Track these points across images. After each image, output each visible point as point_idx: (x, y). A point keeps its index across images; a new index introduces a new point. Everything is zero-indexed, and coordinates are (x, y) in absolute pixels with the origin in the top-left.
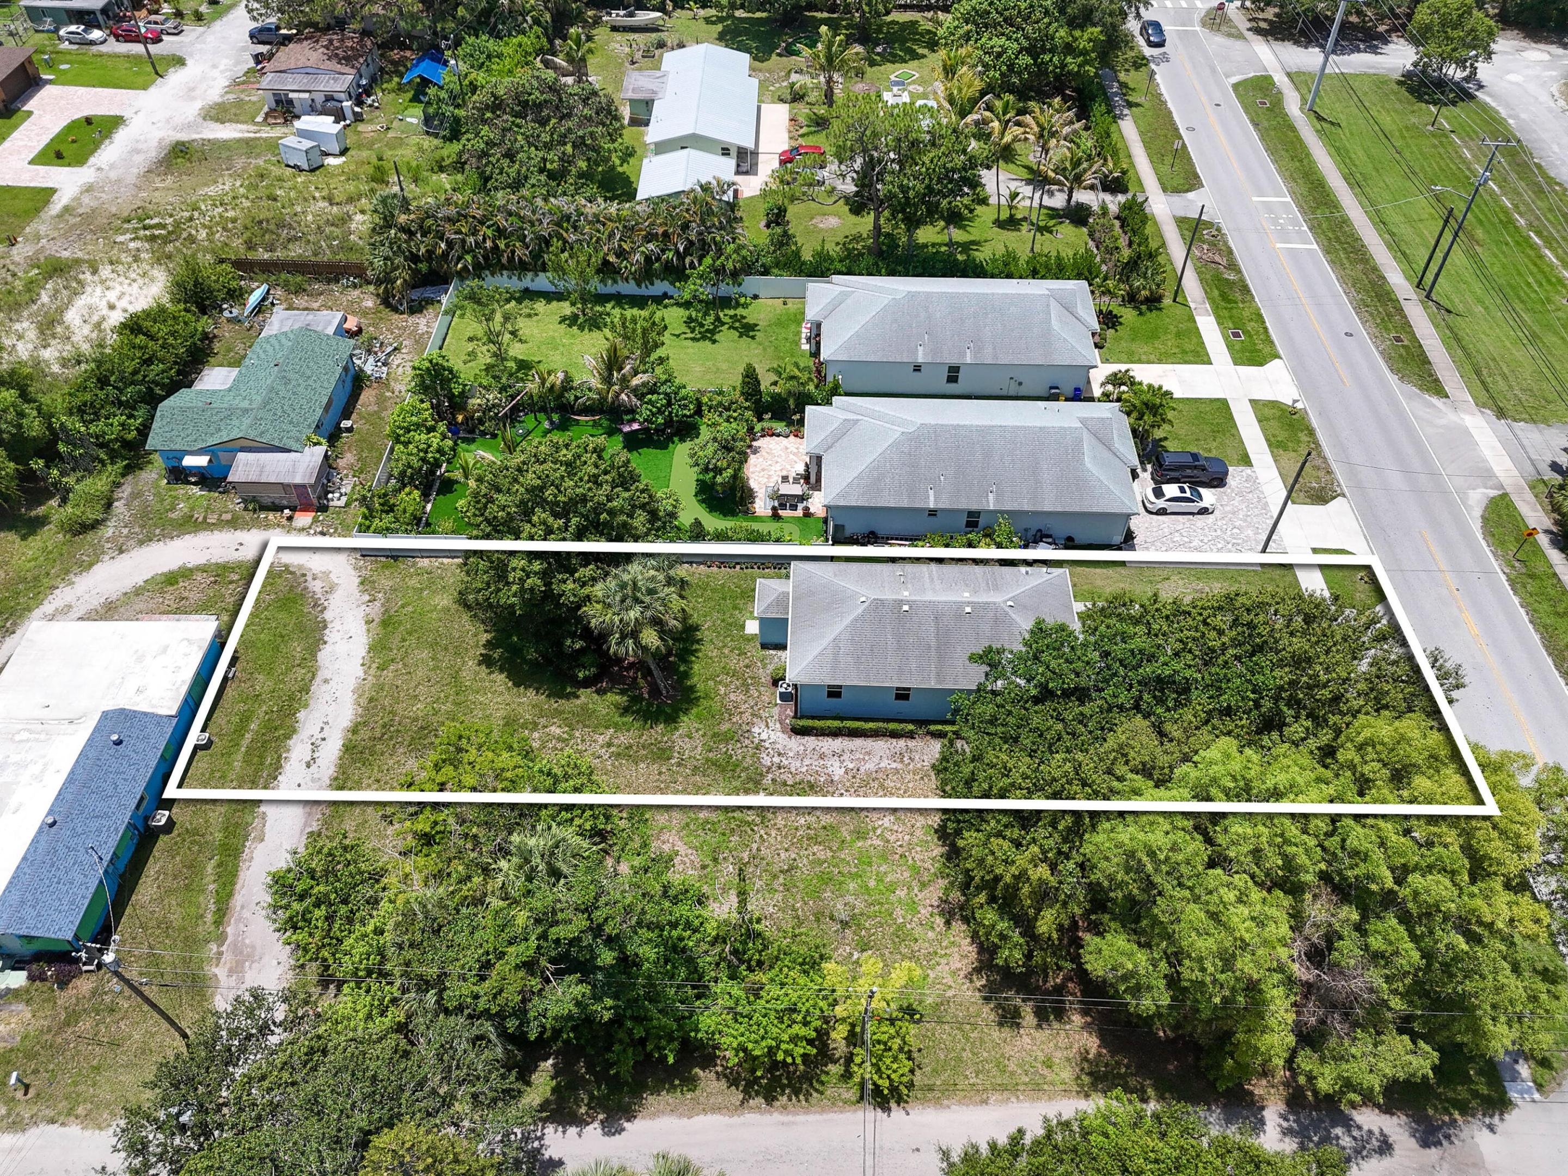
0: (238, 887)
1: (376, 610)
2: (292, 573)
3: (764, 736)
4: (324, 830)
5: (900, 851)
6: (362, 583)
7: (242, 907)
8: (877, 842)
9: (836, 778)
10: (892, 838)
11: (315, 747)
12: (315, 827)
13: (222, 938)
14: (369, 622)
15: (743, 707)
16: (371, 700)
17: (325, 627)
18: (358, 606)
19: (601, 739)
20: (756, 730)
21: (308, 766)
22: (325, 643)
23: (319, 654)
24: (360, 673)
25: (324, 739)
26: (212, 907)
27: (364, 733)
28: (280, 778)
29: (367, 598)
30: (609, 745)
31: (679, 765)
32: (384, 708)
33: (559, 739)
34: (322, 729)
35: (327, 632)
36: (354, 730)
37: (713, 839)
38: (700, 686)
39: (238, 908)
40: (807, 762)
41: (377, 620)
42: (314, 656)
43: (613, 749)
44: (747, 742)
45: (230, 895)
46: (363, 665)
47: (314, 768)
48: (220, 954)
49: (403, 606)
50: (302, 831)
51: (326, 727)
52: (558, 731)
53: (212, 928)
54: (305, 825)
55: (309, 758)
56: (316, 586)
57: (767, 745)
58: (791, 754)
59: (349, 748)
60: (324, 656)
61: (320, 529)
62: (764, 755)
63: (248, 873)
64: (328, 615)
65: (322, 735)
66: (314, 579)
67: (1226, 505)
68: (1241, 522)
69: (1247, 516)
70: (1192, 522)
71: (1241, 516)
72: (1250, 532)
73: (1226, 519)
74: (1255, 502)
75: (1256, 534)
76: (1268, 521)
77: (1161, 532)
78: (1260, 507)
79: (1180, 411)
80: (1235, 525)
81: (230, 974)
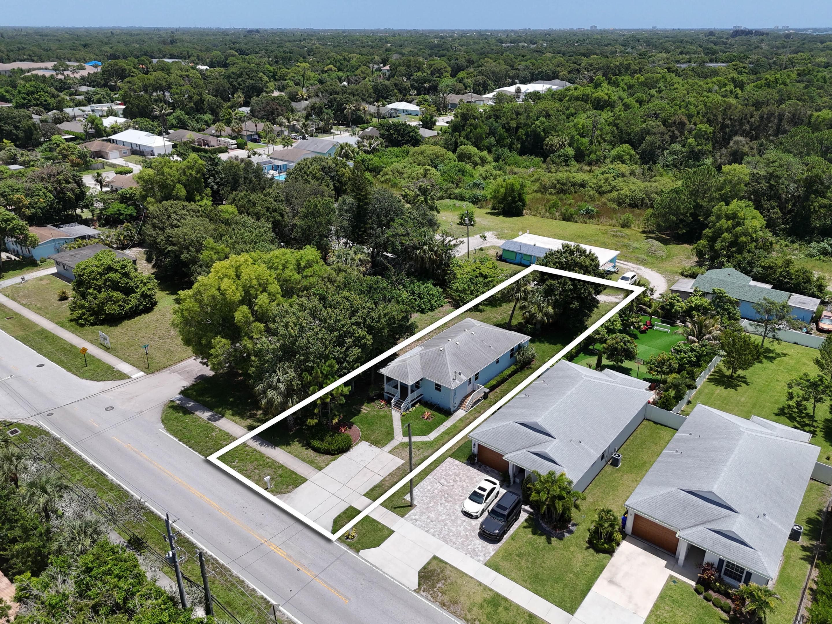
67: (462, 523)
68: (443, 518)
69: (445, 525)
70: (462, 498)
71: (447, 522)
72: (432, 515)
73: (452, 514)
74: (452, 538)
75: (428, 518)
76: (432, 530)
77: (467, 481)
78: (447, 537)
79: (577, 575)
80: (444, 514)
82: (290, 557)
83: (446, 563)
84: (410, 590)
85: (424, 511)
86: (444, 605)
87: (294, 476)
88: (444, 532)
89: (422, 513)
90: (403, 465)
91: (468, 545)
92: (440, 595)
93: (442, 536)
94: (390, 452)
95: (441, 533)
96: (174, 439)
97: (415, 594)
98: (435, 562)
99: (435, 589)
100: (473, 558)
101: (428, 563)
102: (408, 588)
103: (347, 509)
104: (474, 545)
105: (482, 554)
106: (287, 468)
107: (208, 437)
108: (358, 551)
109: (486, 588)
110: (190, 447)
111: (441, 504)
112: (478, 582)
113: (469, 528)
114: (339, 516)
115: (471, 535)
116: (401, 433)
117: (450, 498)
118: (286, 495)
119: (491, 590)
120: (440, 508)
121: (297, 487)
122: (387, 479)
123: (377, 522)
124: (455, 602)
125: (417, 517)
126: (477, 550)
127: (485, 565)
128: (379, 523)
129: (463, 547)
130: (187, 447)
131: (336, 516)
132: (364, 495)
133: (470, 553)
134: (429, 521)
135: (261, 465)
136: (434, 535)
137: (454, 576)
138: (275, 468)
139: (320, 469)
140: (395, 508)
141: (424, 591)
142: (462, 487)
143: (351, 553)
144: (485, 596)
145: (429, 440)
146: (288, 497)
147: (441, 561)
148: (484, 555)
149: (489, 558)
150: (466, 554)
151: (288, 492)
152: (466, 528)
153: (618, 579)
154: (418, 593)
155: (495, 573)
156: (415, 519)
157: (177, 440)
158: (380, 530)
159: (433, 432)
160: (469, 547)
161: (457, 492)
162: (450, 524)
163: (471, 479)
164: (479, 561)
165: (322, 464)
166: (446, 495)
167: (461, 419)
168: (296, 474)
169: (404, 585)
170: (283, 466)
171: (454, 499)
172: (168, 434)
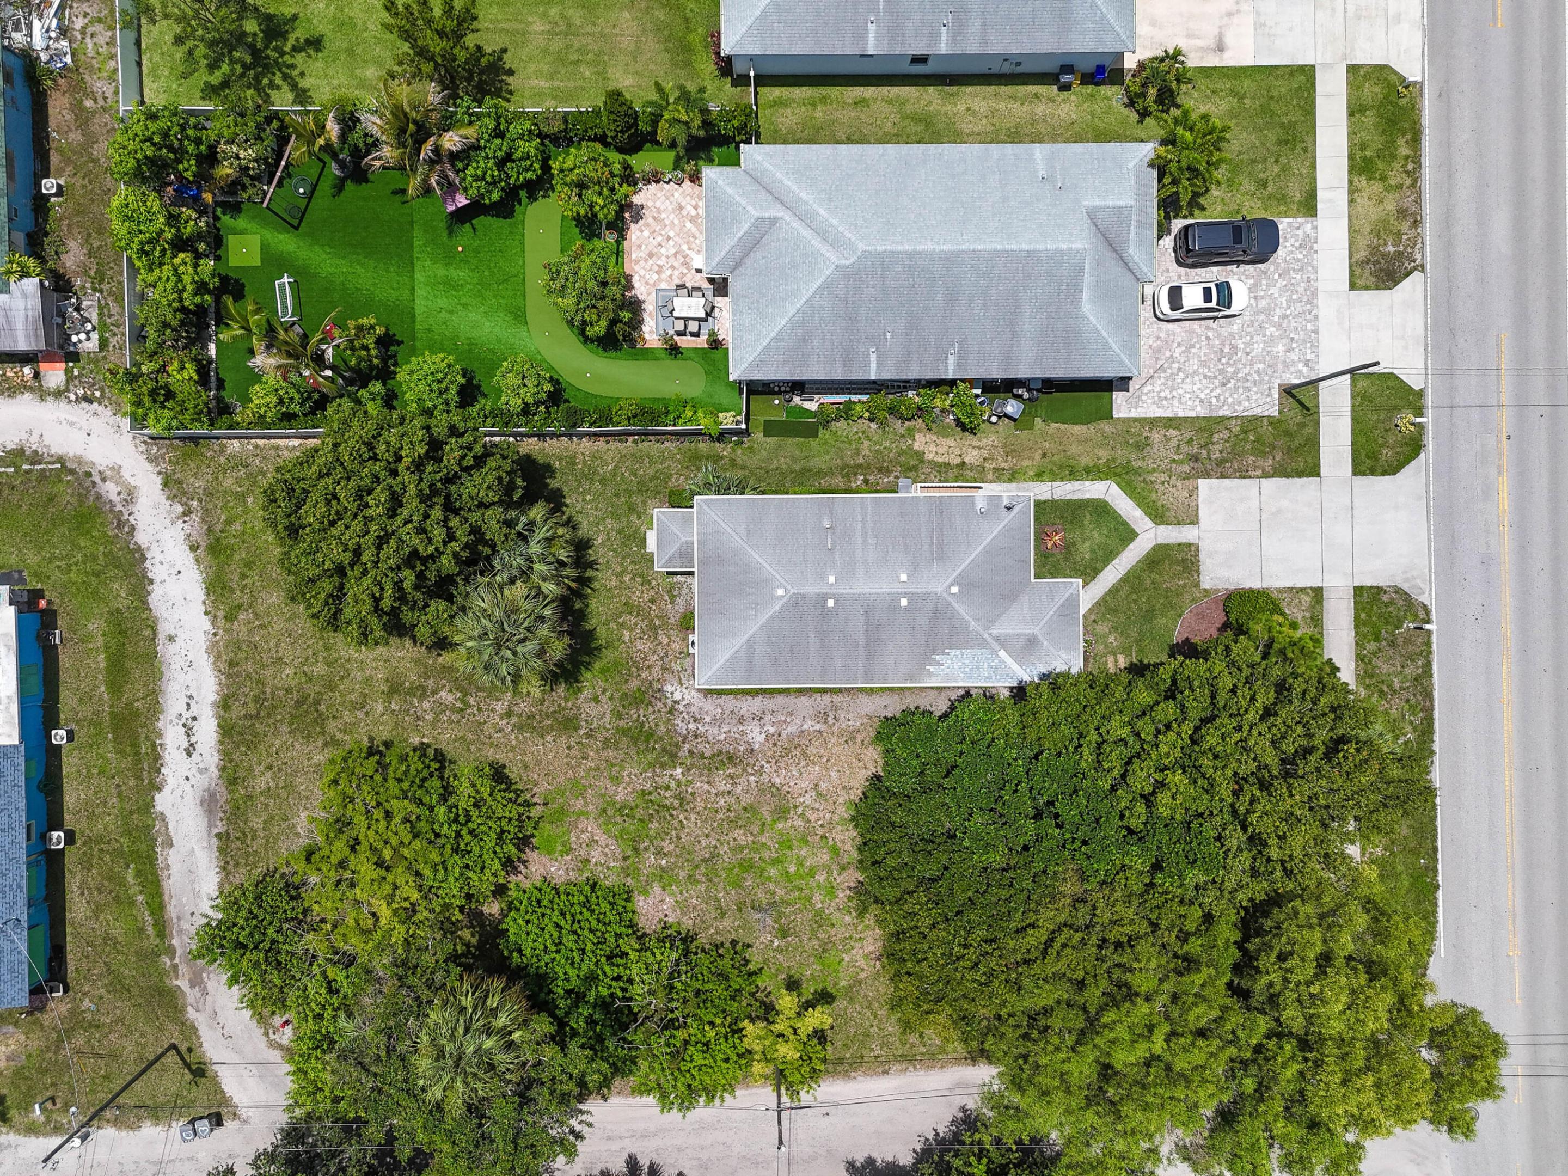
0: (166, 898)
1: (197, 527)
2: (72, 472)
3: (677, 696)
4: (231, 831)
5: (820, 831)
6: (165, 484)
7: (179, 918)
8: (799, 823)
9: (756, 747)
10: (812, 818)
11: (189, 731)
12: (220, 828)
13: (171, 951)
14: (194, 548)
15: (653, 658)
16: (231, 664)
17: (143, 558)
18: (173, 523)
19: (500, 707)
20: (668, 688)
21: (189, 754)
22: (151, 582)
23: (150, 599)
24: (207, 626)
25: (194, 719)
26: (149, 919)
27: (237, 711)
28: (163, 770)
29: (179, 509)
30: (509, 714)
31: (588, 736)
32: (248, 676)
33: (454, 709)
34: (188, 705)
35: (147, 564)
36: (224, 704)
37: (631, 826)
38: (601, 632)
39: (175, 920)
40: (725, 728)
41: (203, 544)
42: (145, 603)
43: (514, 720)
44: (659, 705)
45: (162, 907)
46: (206, 613)
47: (195, 756)
48: (175, 967)
49: (229, 522)
50: (209, 833)
51: (193, 703)
52: (450, 698)
53: (157, 941)
54: (211, 825)
55: (186, 745)
56: (111, 490)
57: (681, 707)
58: (708, 719)
59: (226, 730)
60: (155, 599)
61: (80, 392)
62: (678, 722)
63: (171, 882)
64: (142, 538)
65: (189, 714)
66: (104, 480)
67: (1262, 297)
68: (1273, 329)
69: (1285, 317)
70: (1210, 334)
71: (1276, 319)
72: (1281, 348)
73: (1256, 324)
74: (1301, 290)
75: (1288, 351)
76: (1309, 326)
77: (1168, 354)
78: (1305, 298)
79: (1242, 97)
80: (1264, 336)
81: (192, 986)
82: (1499, 467)
83: (1350, 266)
84: (1426, 277)
85: (1280, 366)
86: (1416, 221)
87: (1363, 615)
88: (1299, 309)
89: (1286, 366)
90: (1207, 475)
91: (1298, 260)
92: (1405, 237)
93: (1309, 307)
94: (1194, 521)
95: (1304, 312)
96: (1440, 903)
97: (1428, 267)
98: (1360, 282)
99: (1401, 248)
100: (1316, 238)
101: (1367, 288)
102: (1425, 283)
103: (1363, 474)
104: (1292, 252)
105: (1300, 232)
106: (1357, 643)
107: (1392, 853)
108: (1420, 394)
109: (1353, 191)
110: (1435, 850)
111: (1248, 354)
112: (1350, 205)
113: (1264, 282)
114: (1384, 473)
115: (1277, 269)
116: (1131, 546)
117: (1226, 350)
118: (1406, 587)
119: (1351, 182)
120: (1258, 348)
121: (1379, 590)
122: (1259, 472)
123: (1353, 411)
124: (1402, 213)
125: (1301, 366)
126: (1297, 244)
127: (1314, 215)
128: (1353, 406)
129: (1308, 266)
130: (1439, 856)
131: (1387, 478)
132: (1318, 475)
133: (1311, 248)
134: (1294, 345)
135: (1381, 691)
136: (1316, 317)
137: (1363, 242)
138: (1370, 662)
139: (1318, 593)
140: (1308, 409)
141: (1414, 261)
142: (1187, 351)
143: (1429, 400)
144: (1364, 183)
145: (1115, 489)
146: (1407, 580)
147: (1352, 274)
148: (1298, 228)
149: (1299, 220)
150: (1316, 252)
151: (1398, 590)
152: (1268, 285)
153: (1211, 42)
154: (1423, 266)
155: (1320, 194)
156: (1307, 365)
157: (1440, 894)
158: (1363, 397)
159: (1087, 496)
160: (1300, 256)
161: (1205, 350)
162: (1279, 312)
163: (1159, 350)
164: (1315, 228)
165: (1306, 599)
166: (1224, 360)
167: (1010, 481)
168: (1357, 618)
169: (1426, 290)
170: (1357, 655)
171: (1223, 344)
172: (1440, 927)
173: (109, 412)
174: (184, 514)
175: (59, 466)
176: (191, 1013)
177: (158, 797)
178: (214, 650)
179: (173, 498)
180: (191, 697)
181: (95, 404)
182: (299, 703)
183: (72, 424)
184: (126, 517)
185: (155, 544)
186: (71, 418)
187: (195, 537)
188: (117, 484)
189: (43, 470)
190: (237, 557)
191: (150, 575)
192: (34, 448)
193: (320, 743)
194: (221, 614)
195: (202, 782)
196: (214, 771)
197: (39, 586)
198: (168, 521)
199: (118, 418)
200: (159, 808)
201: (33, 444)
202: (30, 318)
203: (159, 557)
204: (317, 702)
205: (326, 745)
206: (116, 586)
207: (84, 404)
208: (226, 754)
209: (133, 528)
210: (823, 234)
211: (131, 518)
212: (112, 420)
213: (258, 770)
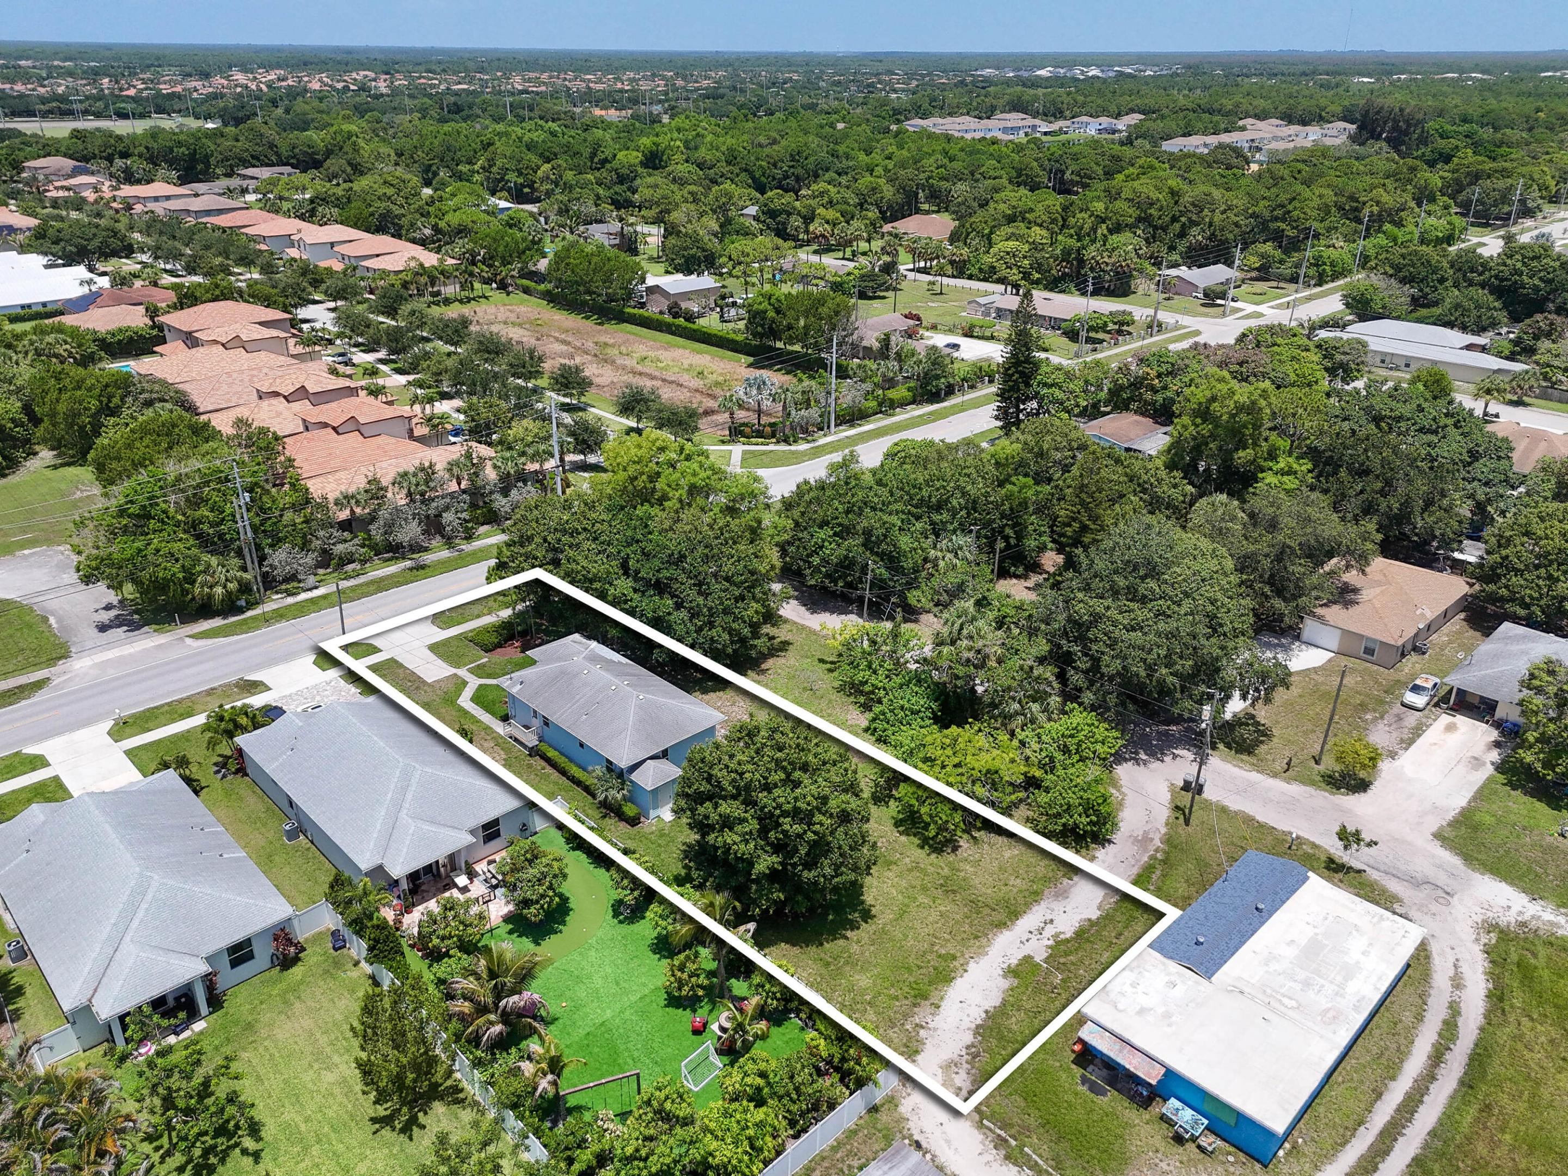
1: (922, 1014)
6: (917, 1052)
11: (1040, 930)
13: (1152, 857)
14: (936, 1006)
16: (976, 937)
17: (978, 1027)
18: (935, 1029)
21: (1052, 921)
22: (986, 1012)
24: (972, 966)
25: (1030, 932)
26: (1155, 877)
28: (1078, 925)
29: (922, 1033)
34: (1027, 940)
35: (979, 1022)
36: (1001, 925)
39: (1137, 866)
41: (928, 1003)
42: (1004, 1003)
45: (1140, 876)
46: (966, 971)
47: (1048, 917)
48: (1156, 851)
49: (896, 998)
50: (1076, 884)
51: (1024, 940)
53: (1157, 866)
54: (1072, 886)
55: (1049, 925)
59: (1015, 915)
60: (993, 1000)
64: (968, 1038)
66: (960, 1089)
81: (1152, 840)
83: (257, 694)
84: (246, 675)
86: (211, 690)
87: (456, 624)
90: (424, 682)
92: (224, 689)
94: (455, 676)
99: (233, 687)
102: (250, 675)
116: (487, 684)
121: (438, 625)
124: (209, 695)
131: (374, 643)
136: (299, 691)
141: (239, 681)
151: (433, 622)
154: (240, 678)
168: (459, 625)
169: (255, 673)
173: (911, 1124)
174: (922, 1027)
175: (985, 1122)
176: (1164, 830)
177: (1094, 917)
178: (982, 952)
179: (921, 1042)
180: (1022, 942)
181: (916, 1137)
182: (954, 892)
183: (948, 1142)
184: (966, 1057)
185: (962, 1028)
186: (945, 1145)
187: (929, 1010)
188: (952, 1080)
189: (1000, 1128)
190: (912, 979)
191: (984, 1015)
192: (994, 1151)
193: (962, 874)
194: (956, 963)
195: (1058, 906)
196: (1043, 904)
197: (1074, 1066)
198: (939, 1032)
199: (908, 1115)
200: (1099, 913)
201: (992, 1154)
202: (889, 1165)
203: (966, 1020)
204: (942, 885)
205: (958, 870)
206: (1014, 1027)
207: (924, 1144)
208: (1028, 906)
209: (968, 1047)
210: (404, 789)
211: (963, 1053)
212: (915, 1118)
213: (1015, 890)
